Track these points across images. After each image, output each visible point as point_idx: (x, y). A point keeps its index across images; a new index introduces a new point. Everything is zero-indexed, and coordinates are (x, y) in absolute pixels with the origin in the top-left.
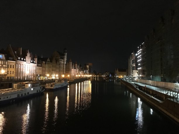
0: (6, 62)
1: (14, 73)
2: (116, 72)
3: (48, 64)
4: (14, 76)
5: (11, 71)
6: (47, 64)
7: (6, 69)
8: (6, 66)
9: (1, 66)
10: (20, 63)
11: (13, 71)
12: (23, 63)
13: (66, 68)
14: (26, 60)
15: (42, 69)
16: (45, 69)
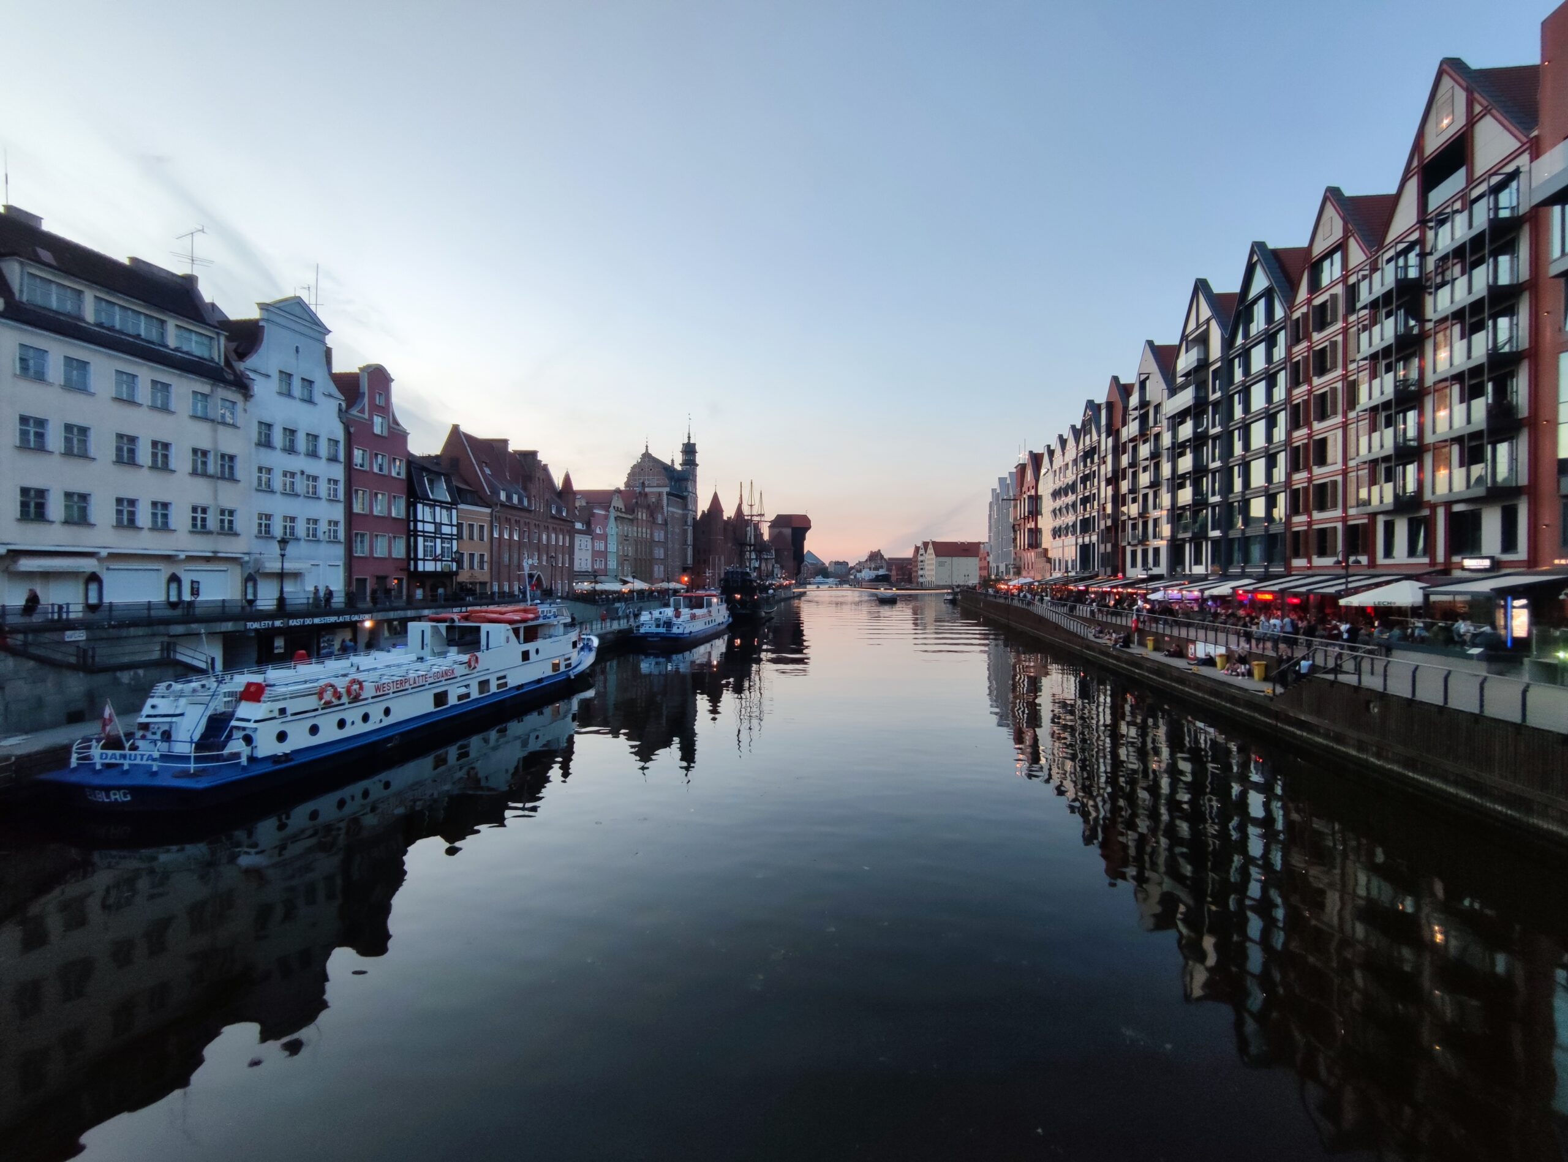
0: (454, 512)
1: (486, 566)
3: (616, 518)
4: (486, 578)
5: (472, 556)
6: (612, 519)
7: (455, 542)
8: (455, 531)
9: (433, 530)
10: (509, 516)
11: (482, 556)
12: (518, 519)
13: (695, 539)
14: (529, 501)
15: (594, 547)
16: (606, 547)
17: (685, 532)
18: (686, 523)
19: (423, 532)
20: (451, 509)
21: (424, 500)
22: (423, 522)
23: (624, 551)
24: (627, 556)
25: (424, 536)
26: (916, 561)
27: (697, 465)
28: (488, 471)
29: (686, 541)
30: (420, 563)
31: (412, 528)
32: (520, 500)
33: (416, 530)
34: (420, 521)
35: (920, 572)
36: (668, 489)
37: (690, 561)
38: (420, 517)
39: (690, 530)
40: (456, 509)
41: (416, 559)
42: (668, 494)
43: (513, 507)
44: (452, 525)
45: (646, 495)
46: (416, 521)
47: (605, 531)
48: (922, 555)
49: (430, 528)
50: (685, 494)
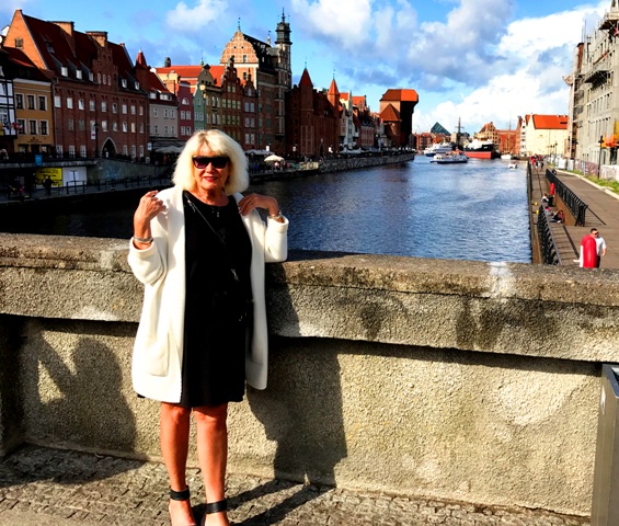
0: (9, 85)
1: (48, 131)
2: (522, 131)
4: (50, 142)
5: (32, 123)
6: (199, 92)
7: (12, 111)
8: (12, 102)
10: (72, 89)
11: (44, 123)
12: (83, 91)
13: (286, 110)
14: (95, 76)
15: (179, 116)
16: (193, 116)
17: (276, 104)
20: (6, 82)
26: (518, 133)
27: (291, 44)
28: (51, 51)
29: (277, 112)
32: (85, 75)
35: (522, 143)
36: (257, 66)
37: (282, 130)
40: (12, 83)
42: (257, 70)
43: (77, 82)
44: (8, 97)
47: (191, 103)
48: (523, 127)
50: (278, 70)
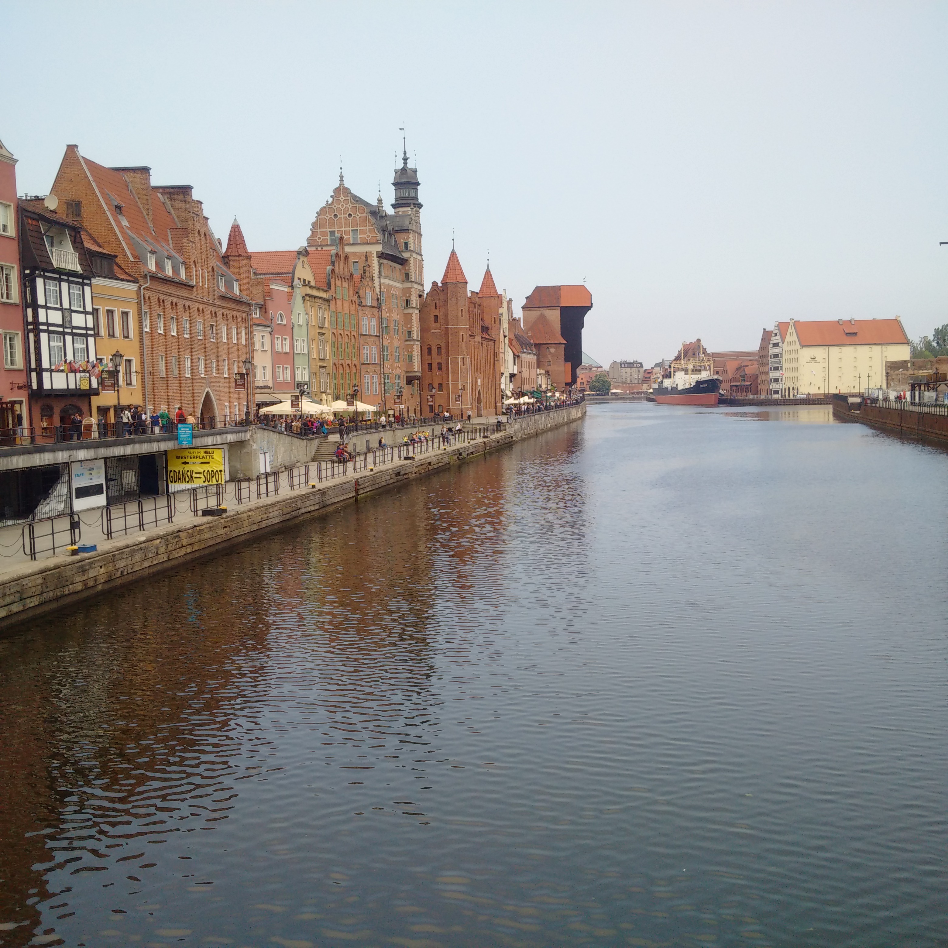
0: (87, 289)
1: (135, 380)
2: (773, 351)
3: (304, 299)
6: (298, 300)
7: (90, 342)
8: (90, 322)
9: (60, 322)
10: (162, 297)
11: (129, 363)
12: (175, 300)
13: (423, 330)
14: (189, 271)
15: (273, 345)
16: (292, 346)
17: (408, 318)
18: (408, 302)
19: (48, 324)
20: (83, 285)
21: (45, 271)
22: (46, 308)
23: (318, 353)
24: (323, 360)
25: (49, 332)
26: (766, 356)
27: (420, 206)
28: (125, 223)
29: (409, 333)
30: (46, 376)
31: (30, 319)
32: (176, 270)
33: (36, 322)
34: (42, 307)
35: (773, 375)
36: (379, 248)
37: (417, 366)
38: (41, 301)
39: (415, 315)
40: (90, 285)
41: (39, 371)
42: (382, 256)
43: (166, 281)
44: (85, 313)
45: (346, 258)
46: (35, 307)
47: (289, 319)
48: (776, 345)
49: (55, 317)
50: (405, 255)
